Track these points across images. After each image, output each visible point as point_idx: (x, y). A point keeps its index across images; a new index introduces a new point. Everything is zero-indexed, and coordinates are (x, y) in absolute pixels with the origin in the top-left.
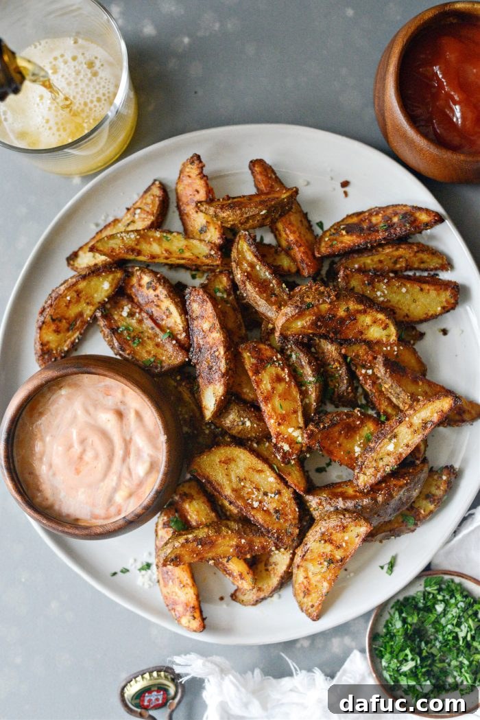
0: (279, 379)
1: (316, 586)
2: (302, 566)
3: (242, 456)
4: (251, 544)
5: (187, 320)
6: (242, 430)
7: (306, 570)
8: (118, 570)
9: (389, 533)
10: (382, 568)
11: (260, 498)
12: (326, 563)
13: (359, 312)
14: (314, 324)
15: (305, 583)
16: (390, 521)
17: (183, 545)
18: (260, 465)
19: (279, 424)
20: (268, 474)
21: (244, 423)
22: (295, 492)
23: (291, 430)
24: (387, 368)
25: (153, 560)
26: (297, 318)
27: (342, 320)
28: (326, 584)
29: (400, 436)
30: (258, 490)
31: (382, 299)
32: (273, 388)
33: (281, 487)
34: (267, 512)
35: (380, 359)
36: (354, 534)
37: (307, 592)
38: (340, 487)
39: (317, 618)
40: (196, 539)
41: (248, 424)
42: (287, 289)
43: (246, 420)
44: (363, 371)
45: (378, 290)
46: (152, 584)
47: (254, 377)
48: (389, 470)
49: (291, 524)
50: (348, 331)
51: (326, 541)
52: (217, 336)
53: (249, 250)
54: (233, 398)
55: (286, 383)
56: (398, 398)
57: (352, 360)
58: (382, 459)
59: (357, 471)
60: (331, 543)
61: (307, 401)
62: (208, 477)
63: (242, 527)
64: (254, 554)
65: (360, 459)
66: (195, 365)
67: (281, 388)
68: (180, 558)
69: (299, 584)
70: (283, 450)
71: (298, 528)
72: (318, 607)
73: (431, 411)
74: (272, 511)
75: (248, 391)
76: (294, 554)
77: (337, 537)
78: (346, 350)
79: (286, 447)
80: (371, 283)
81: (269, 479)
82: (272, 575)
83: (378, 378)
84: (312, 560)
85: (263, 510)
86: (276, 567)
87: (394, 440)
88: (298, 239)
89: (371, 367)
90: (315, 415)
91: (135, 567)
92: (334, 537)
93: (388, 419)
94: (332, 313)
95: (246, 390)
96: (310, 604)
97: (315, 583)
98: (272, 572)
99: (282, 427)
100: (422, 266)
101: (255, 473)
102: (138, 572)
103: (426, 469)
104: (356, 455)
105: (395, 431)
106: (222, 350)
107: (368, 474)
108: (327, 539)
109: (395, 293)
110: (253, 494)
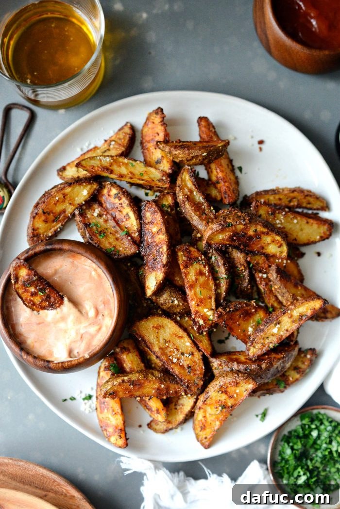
0: (201, 273)
1: (211, 423)
2: (202, 409)
3: (169, 326)
4: (167, 388)
5: (141, 224)
6: (171, 306)
7: (205, 412)
8: (68, 397)
9: (265, 392)
10: (257, 416)
11: (178, 356)
12: (220, 408)
13: (263, 233)
14: (231, 238)
15: (203, 421)
16: (267, 383)
17: (120, 384)
18: (181, 333)
19: (198, 305)
20: (186, 340)
21: (173, 302)
22: (203, 355)
23: (206, 310)
24: (278, 275)
25: (94, 393)
26: (220, 233)
27: (251, 238)
28: (218, 423)
29: (283, 323)
30: (178, 350)
31: (279, 226)
32: (197, 279)
33: (194, 350)
34: (182, 366)
35: (274, 267)
36: (244, 389)
37: (203, 428)
38: (235, 355)
39: (208, 447)
40: (129, 381)
41: (176, 302)
42: (214, 211)
43: (175, 299)
44: (260, 275)
45: (278, 219)
46: (91, 411)
47: (184, 270)
48: (272, 346)
49: (198, 378)
50: (253, 245)
51: (222, 392)
52: (162, 238)
53: (190, 180)
54: (167, 283)
55: (206, 276)
56: (283, 296)
57: (253, 266)
58: (268, 338)
59: (249, 344)
60: (226, 394)
61: (219, 291)
62: (143, 337)
63: (163, 376)
64: (168, 396)
65: (252, 337)
66: (143, 257)
67: (202, 279)
68: (116, 393)
69: (199, 421)
70: (199, 324)
71: (203, 381)
72: (210, 439)
73: (307, 308)
74: (186, 367)
75: (178, 279)
76: (197, 399)
77: (231, 389)
78: (251, 259)
79: (201, 322)
80: (273, 213)
81: (186, 344)
82: (179, 413)
83: (270, 281)
84: (210, 404)
85: (180, 365)
86: (182, 407)
87: (278, 326)
88: (225, 177)
89: (266, 273)
90: (223, 301)
91: (81, 397)
92: (229, 390)
93: (274, 310)
94: (245, 231)
95: (177, 278)
96: (204, 436)
98: (179, 411)
99: (200, 308)
100: (309, 206)
101: (177, 338)
102: (82, 400)
103: (297, 349)
104: (249, 333)
105: (280, 319)
106: (165, 248)
107: (257, 347)
108: (223, 390)
109: (289, 222)
110: (174, 353)
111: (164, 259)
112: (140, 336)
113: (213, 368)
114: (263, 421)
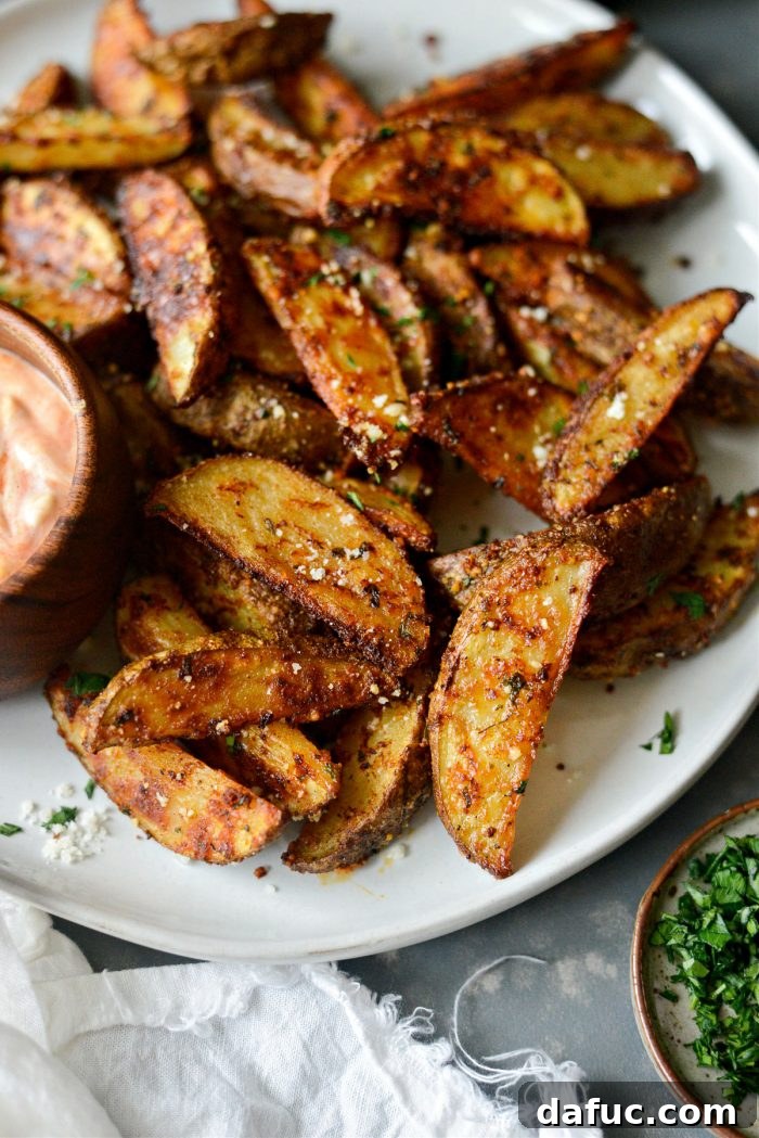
0: (338, 310)
1: (492, 766)
2: (451, 717)
3: (273, 477)
4: (317, 677)
6: (265, 430)
7: (462, 728)
10: (648, 747)
11: (326, 562)
12: (507, 689)
13: (492, 154)
14: (401, 177)
15: (465, 764)
17: (145, 677)
18: (317, 493)
19: (352, 391)
20: (340, 510)
21: (268, 414)
22: (407, 546)
23: (379, 402)
26: (363, 163)
27: (461, 177)
29: (633, 387)
30: (319, 544)
32: (329, 325)
33: (374, 536)
34: (345, 591)
36: (564, 588)
37: (473, 794)
40: (174, 662)
41: (279, 412)
43: (273, 402)
44: (525, 312)
47: (280, 303)
48: (622, 461)
49: (409, 616)
50: (478, 203)
51: (498, 624)
55: (358, 317)
57: (495, 285)
58: (600, 442)
60: (513, 624)
61: (409, 364)
62: (196, 521)
66: (146, 309)
67: (344, 326)
68: (139, 713)
69: (451, 775)
70: (368, 438)
71: (427, 624)
73: (693, 323)
74: (358, 589)
77: (524, 604)
78: (480, 260)
79: (374, 433)
81: (342, 521)
82: (380, 771)
83: (560, 315)
85: (336, 585)
87: (620, 398)
91: (37, 820)
92: (516, 610)
94: (438, 156)
95: (267, 355)
96: (485, 828)
97: (488, 760)
98: (378, 765)
99: (360, 397)
101: (306, 512)
102: (44, 829)
104: (541, 464)
105: (620, 376)
106: (200, 247)
107: (574, 480)
108: (502, 619)
110: (308, 554)
111: (206, 273)
112: (183, 519)
113: (454, 588)
114: (671, 750)
